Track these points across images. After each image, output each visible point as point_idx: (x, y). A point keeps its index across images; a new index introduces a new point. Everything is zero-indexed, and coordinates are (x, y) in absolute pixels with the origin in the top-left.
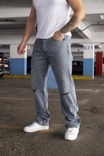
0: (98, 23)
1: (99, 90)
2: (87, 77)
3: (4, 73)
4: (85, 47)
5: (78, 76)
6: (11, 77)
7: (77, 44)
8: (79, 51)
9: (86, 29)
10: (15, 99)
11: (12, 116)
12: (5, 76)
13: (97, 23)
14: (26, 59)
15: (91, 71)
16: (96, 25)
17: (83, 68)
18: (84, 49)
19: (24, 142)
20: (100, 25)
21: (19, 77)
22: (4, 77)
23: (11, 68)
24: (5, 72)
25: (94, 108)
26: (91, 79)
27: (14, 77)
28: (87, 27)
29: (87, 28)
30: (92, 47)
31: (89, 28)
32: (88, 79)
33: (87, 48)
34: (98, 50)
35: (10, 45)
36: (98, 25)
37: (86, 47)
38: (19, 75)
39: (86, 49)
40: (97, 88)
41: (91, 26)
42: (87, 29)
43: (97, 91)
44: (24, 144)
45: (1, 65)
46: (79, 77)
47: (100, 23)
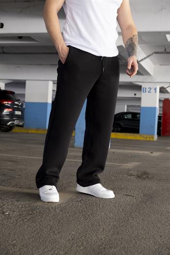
0: (165, 50)
1: (160, 153)
2: (146, 136)
3: (13, 123)
4: (143, 88)
5: (132, 134)
6: (26, 131)
7: (131, 83)
8: (136, 96)
9: (145, 58)
10: (23, 156)
11: (10, 176)
12: (16, 130)
13: (163, 51)
14: (49, 103)
15: (153, 127)
16: (161, 53)
17: (139, 123)
18: (143, 92)
19: (21, 206)
20: (167, 53)
21: (38, 132)
22: (13, 131)
23: (25, 116)
24: (16, 122)
25: (145, 173)
26: (151, 139)
27: (30, 132)
28: (148, 55)
29: (148, 57)
30: (155, 89)
31: (151, 57)
32: (147, 139)
33: (148, 90)
34: (166, 96)
35: (27, 82)
36: (164, 53)
37: (146, 88)
38: (37, 129)
39: (146, 92)
40: (158, 150)
41: (154, 54)
42: (148, 59)
43: (156, 154)
44: (18, 208)
45: (10, 111)
46: (134, 135)
47: (167, 51)
